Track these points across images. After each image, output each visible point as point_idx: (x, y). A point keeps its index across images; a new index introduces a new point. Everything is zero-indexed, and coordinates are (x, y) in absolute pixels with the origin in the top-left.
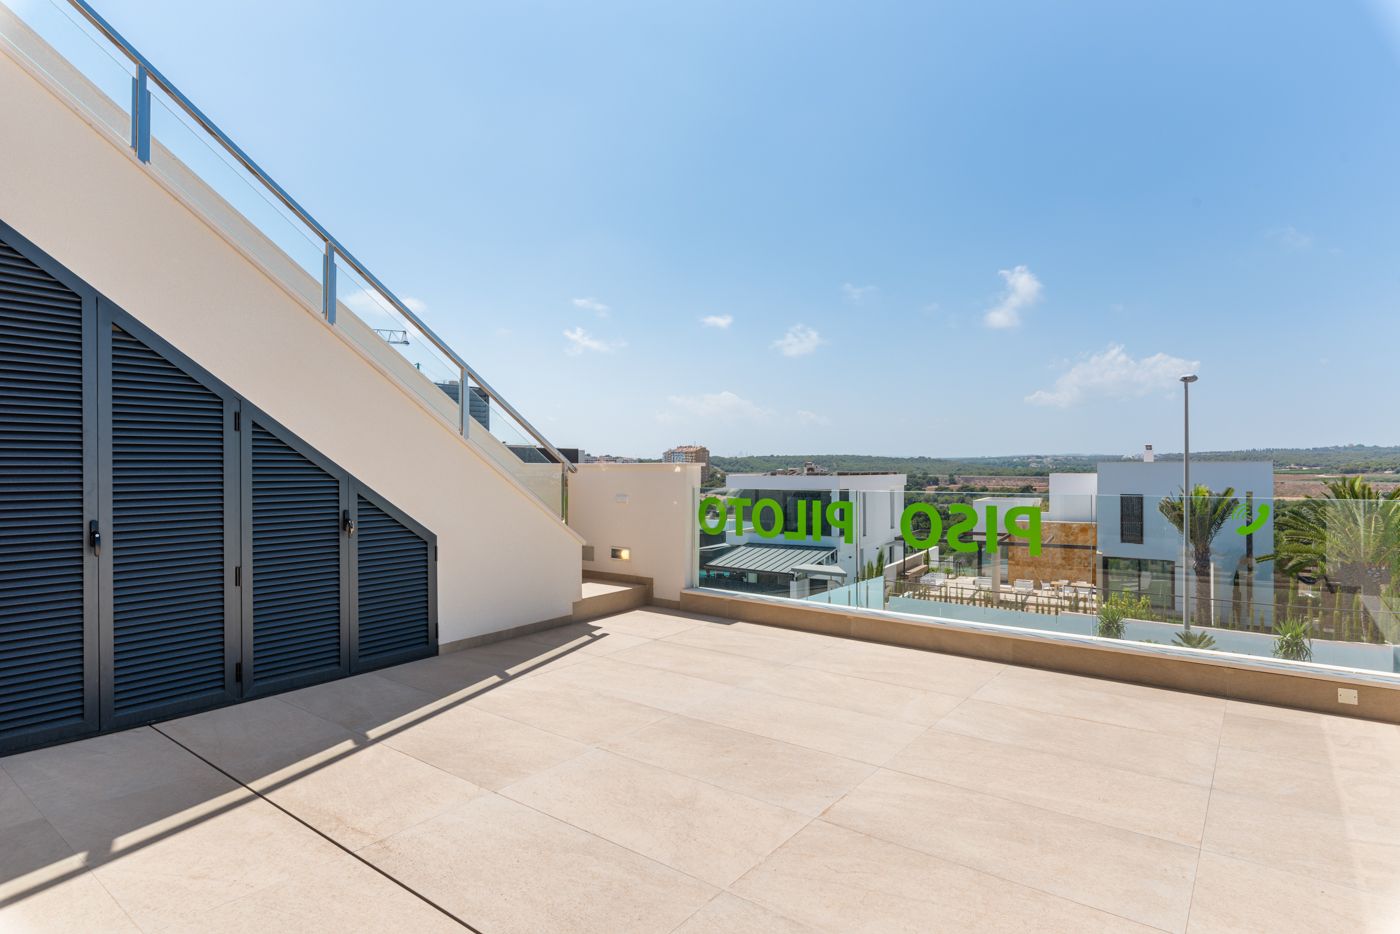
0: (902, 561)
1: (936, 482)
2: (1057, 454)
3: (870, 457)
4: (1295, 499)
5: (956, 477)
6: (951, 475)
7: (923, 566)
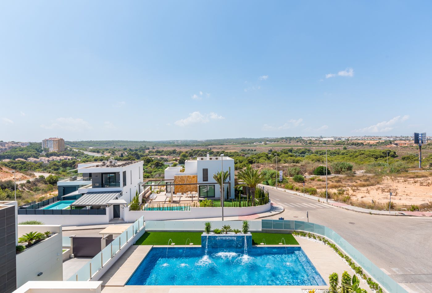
0: (144, 191)
1: (148, 149)
2: (182, 140)
3: (127, 141)
4: (233, 151)
5: (154, 147)
6: (153, 147)
7: (150, 191)
